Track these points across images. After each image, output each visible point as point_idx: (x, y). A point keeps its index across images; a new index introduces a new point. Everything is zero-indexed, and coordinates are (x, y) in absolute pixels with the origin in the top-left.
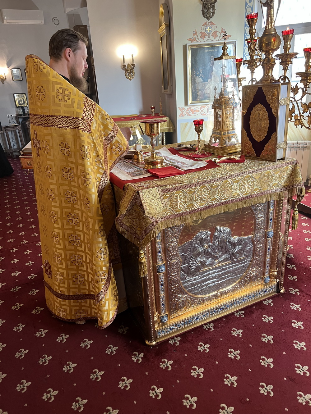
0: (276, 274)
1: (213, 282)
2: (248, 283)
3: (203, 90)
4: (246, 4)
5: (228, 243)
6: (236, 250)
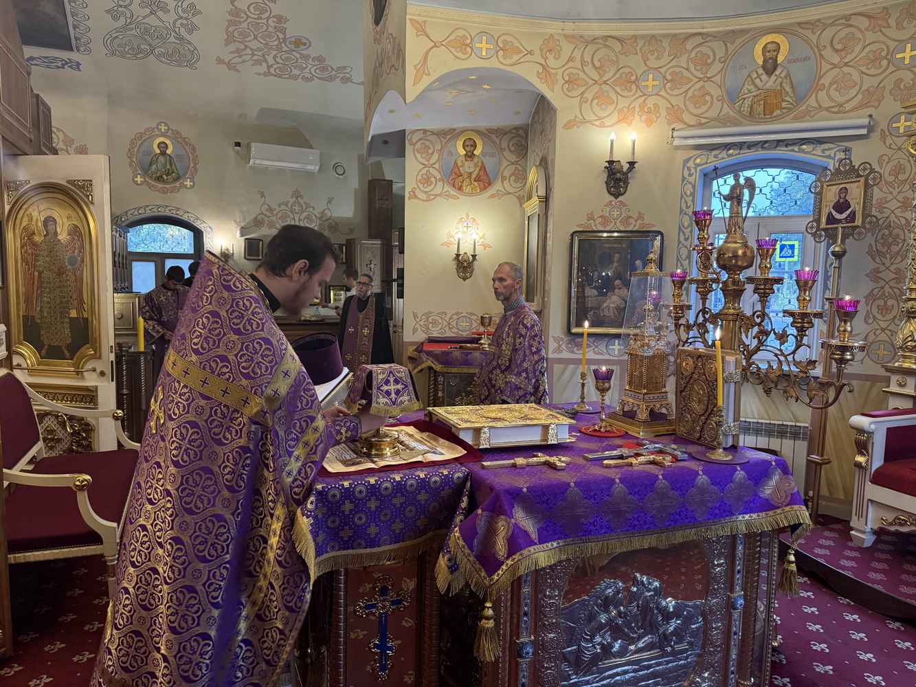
3: (598, 308)
5: (656, 611)
6: (672, 628)
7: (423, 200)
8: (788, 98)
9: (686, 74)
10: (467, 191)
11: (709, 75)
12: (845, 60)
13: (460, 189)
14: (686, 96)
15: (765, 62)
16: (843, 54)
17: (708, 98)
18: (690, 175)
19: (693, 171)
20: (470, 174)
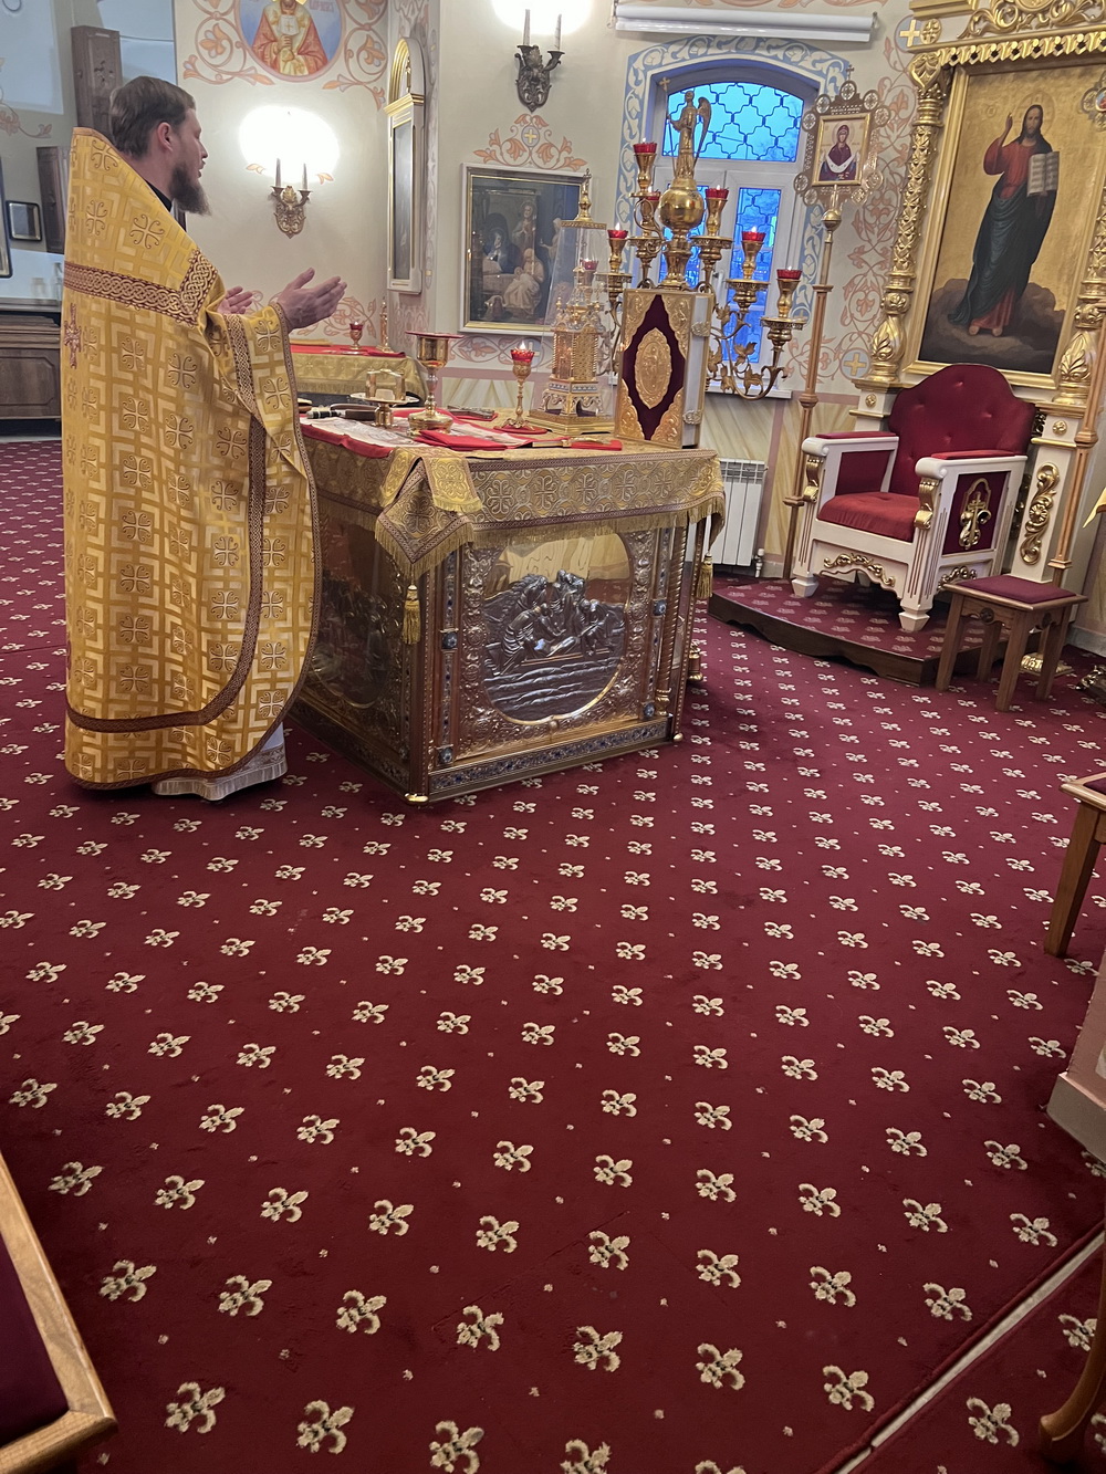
0: (667, 698)
1: (544, 695)
2: (612, 711)
3: (501, 293)
4: (628, 88)
5: (578, 611)
6: (594, 630)
7: (211, 82)
10: (287, 71)
13: (274, 65)
18: (637, 83)
19: (641, 76)
20: (291, 39)
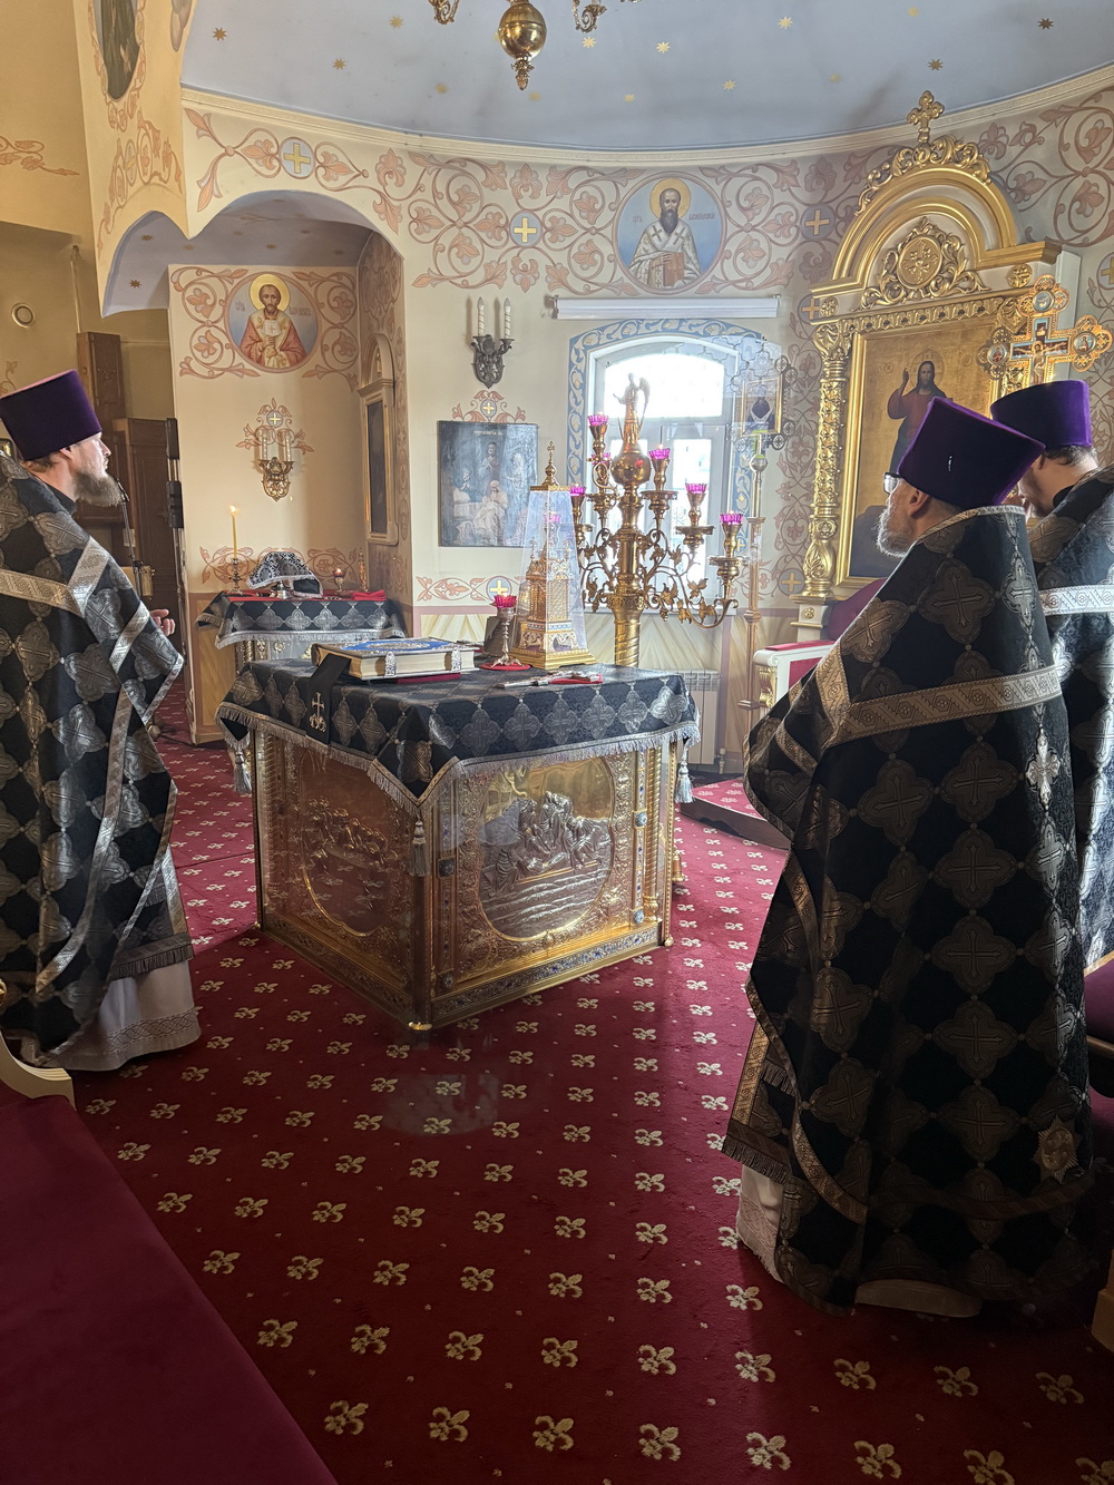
0: (655, 904)
1: (539, 911)
2: (604, 921)
3: (471, 519)
5: (566, 829)
6: (582, 845)
7: (203, 376)
8: (690, 266)
9: (570, 221)
10: (271, 365)
11: (597, 226)
12: (753, 223)
14: (570, 251)
15: (663, 214)
16: (750, 213)
17: (597, 257)
18: (579, 360)
